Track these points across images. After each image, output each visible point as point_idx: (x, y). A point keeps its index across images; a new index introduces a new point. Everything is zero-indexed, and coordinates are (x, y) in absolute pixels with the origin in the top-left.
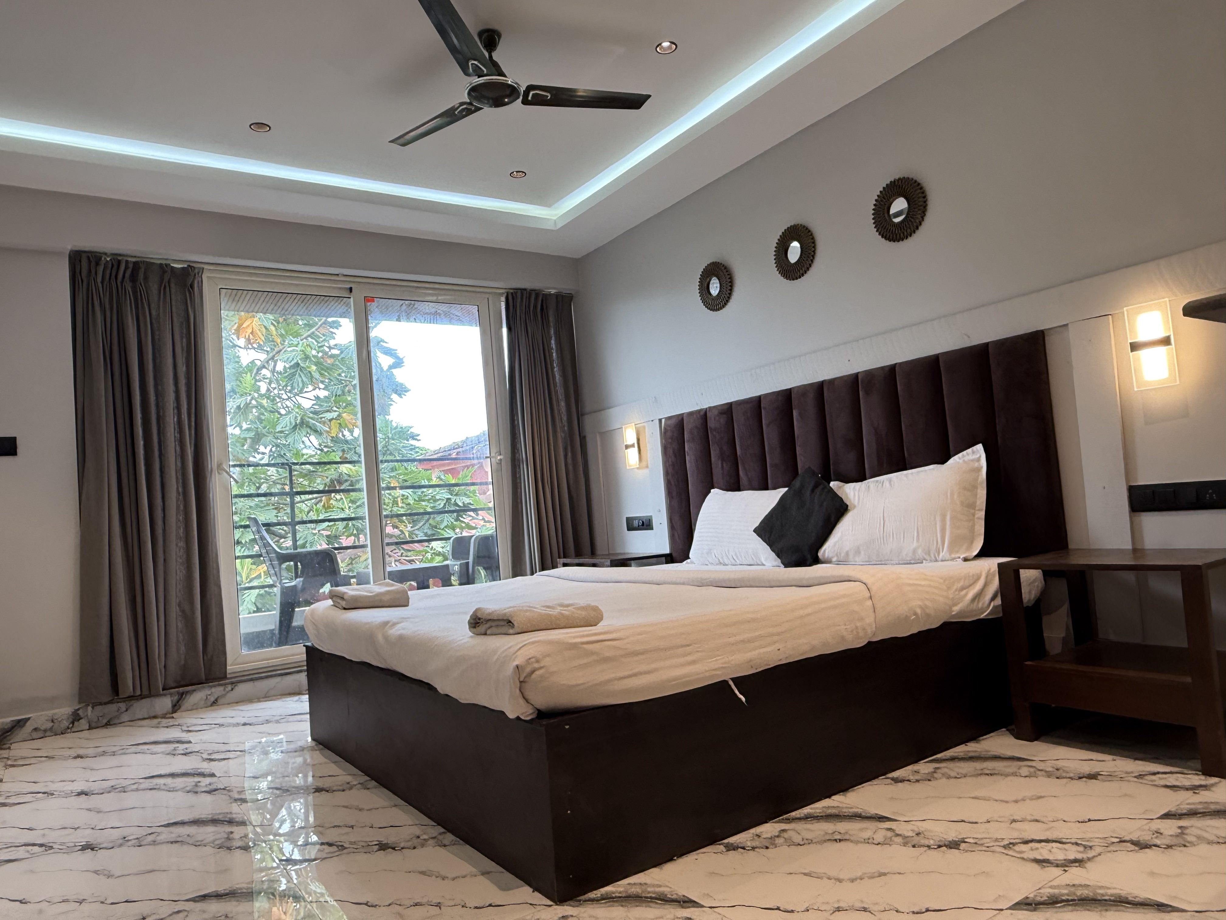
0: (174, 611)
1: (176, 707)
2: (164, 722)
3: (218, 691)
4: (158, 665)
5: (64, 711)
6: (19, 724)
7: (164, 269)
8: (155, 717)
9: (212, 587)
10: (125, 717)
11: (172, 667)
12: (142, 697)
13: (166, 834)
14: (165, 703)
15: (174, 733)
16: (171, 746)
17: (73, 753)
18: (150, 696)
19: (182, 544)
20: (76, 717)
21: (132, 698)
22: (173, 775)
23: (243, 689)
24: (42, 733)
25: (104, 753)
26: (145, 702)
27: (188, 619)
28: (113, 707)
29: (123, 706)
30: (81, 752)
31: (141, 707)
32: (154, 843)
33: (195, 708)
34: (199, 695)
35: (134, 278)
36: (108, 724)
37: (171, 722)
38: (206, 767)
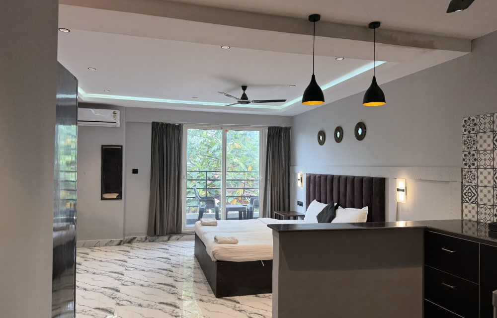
0: (170, 214)
1: (169, 239)
2: (165, 243)
3: (179, 236)
4: (165, 229)
5: (144, 237)
6: (135, 238)
7: (174, 125)
8: (163, 241)
9: (179, 209)
10: (157, 240)
11: (168, 229)
12: (161, 236)
13: (157, 271)
14: (166, 238)
15: (166, 247)
16: (164, 250)
17: (145, 248)
18: (163, 236)
19: (173, 197)
20: (146, 239)
21: (158, 236)
22: (162, 258)
23: (185, 237)
24: (139, 241)
25: (150, 249)
26: (162, 237)
27: (173, 217)
28: (154, 237)
29: (157, 237)
30: (146, 248)
31: (161, 238)
32: (155, 272)
33: (173, 240)
34: (174, 237)
35: (166, 128)
36: (153, 241)
37: (167, 243)
38: (170, 257)
